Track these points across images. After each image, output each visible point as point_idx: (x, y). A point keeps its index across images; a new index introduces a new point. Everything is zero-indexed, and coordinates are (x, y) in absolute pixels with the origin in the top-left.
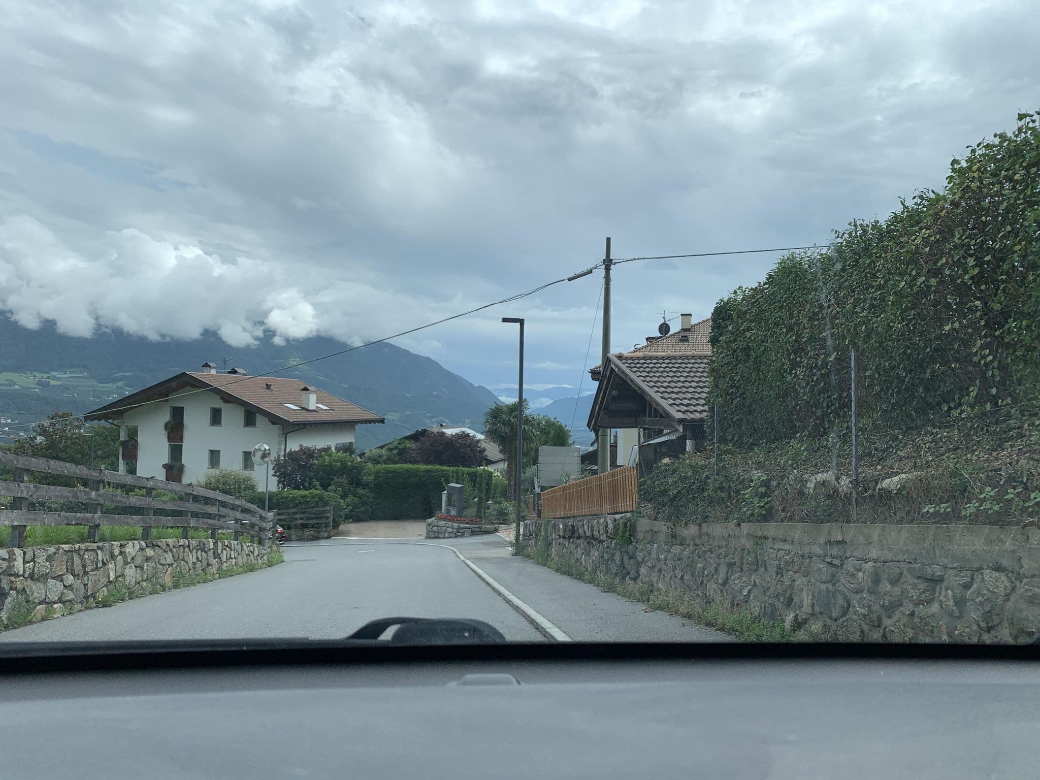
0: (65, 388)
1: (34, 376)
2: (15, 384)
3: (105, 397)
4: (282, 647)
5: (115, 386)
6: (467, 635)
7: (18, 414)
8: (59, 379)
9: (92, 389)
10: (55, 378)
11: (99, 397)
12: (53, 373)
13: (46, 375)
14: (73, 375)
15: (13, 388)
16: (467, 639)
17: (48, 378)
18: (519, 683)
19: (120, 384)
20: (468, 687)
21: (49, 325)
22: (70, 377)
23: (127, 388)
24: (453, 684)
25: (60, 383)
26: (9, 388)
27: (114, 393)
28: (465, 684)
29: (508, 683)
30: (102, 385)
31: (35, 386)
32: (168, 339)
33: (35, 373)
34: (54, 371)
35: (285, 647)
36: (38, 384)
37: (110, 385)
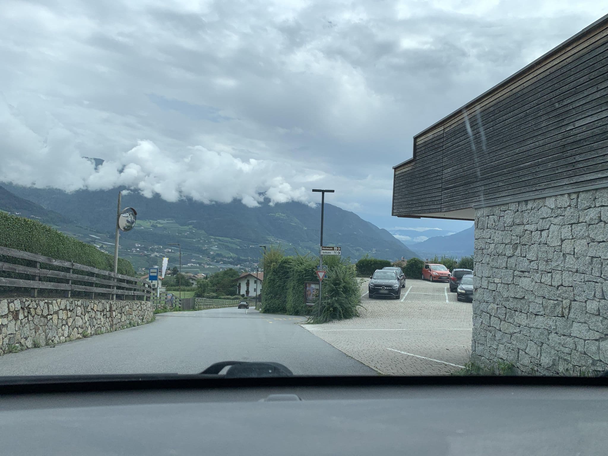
0: (164, 228)
1: (150, 222)
2: (141, 226)
3: (183, 234)
4: (162, 379)
5: (188, 228)
6: (270, 371)
7: (143, 242)
8: (162, 224)
9: (177, 229)
10: (160, 223)
11: (181, 234)
12: (159, 221)
13: (155, 222)
14: (168, 222)
15: (140, 228)
16: (270, 374)
17: (156, 223)
18: (300, 399)
19: (191, 226)
20: (271, 402)
21: (157, 196)
22: (167, 223)
23: (194, 229)
24: (262, 400)
25: (162, 226)
26: (138, 228)
27: (188, 231)
28: (270, 400)
29: (295, 399)
30: (182, 227)
31: (151, 227)
32: (213, 203)
33: (150, 221)
34: (159, 219)
35: (164, 379)
36: (152, 226)
37: (186, 227)
